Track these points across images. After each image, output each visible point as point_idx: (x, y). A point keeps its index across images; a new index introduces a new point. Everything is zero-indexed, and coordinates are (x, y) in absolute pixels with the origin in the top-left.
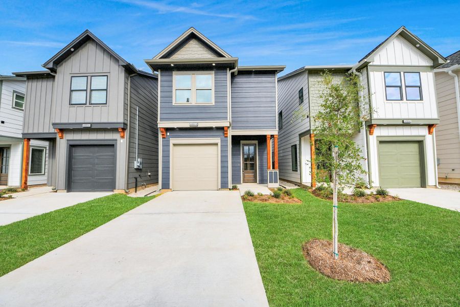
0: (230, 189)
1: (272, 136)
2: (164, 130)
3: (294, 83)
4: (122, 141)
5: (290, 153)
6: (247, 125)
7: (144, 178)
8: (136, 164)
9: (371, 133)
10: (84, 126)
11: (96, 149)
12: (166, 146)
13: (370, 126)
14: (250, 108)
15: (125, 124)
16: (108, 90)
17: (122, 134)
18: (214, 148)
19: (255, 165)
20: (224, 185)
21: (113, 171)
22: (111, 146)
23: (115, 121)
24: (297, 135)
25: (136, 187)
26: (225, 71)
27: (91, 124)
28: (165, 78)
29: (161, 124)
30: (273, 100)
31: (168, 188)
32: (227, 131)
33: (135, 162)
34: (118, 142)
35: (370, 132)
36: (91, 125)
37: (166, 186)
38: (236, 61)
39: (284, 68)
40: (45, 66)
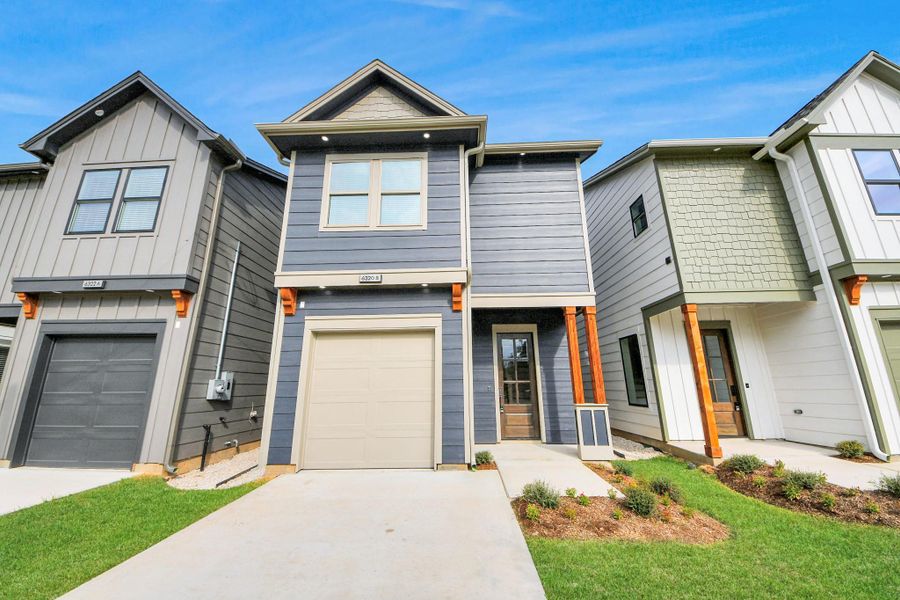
0: (470, 467)
1: (581, 310)
2: (289, 294)
3: (611, 195)
4: (178, 325)
5: (618, 356)
6: (511, 282)
7: (233, 427)
8: (213, 389)
9: (853, 300)
10: (86, 284)
11: (111, 346)
12: (294, 336)
13: (848, 282)
14: (517, 242)
15: (192, 280)
16: (164, 198)
17: (180, 306)
18: (426, 341)
19: (532, 388)
20: (452, 454)
21: (140, 408)
22: (148, 338)
23: (166, 272)
24: (637, 309)
25: (204, 456)
26: (454, 152)
27: (105, 280)
28: (306, 169)
29: (284, 280)
30: (575, 219)
31: (287, 462)
32: (460, 296)
33: (212, 382)
34: (169, 327)
35: (850, 298)
36: (104, 283)
37: (280, 455)
38: (482, 124)
39: (597, 147)
40: (26, 147)
